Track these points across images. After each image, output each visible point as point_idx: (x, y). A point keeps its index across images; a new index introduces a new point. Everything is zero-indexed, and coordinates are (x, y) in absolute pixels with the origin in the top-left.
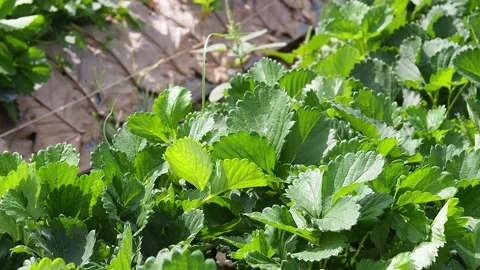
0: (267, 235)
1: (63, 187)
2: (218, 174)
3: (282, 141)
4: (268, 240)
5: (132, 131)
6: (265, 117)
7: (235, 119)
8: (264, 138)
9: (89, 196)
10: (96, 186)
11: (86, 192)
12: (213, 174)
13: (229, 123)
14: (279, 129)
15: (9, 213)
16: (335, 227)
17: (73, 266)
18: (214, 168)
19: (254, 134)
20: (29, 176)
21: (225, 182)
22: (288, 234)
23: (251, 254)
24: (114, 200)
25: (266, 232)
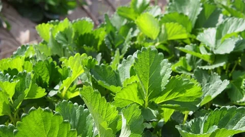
0: (187, 60)
1: (85, 34)
2: (163, 32)
3: (196, 18)
4: (188, 62)
5: (120, 15)
6: (187, 7)
7: (172, 8)
8: (186, 16)
9: (98, 39)
10: (102, 35)
11: (96, 37)
12: (160, 32)
13: (169, 9)
14: (194, 12)
15: (59, 42)
16: (222, 53)
17: (91, 58)
18: (161, 29)
19: (182, 14)
20: (69, 27)
21: (166, 35)
22: (198, 59)
23: (179, 67)
24: (110, 41)
25: (187, 58)
